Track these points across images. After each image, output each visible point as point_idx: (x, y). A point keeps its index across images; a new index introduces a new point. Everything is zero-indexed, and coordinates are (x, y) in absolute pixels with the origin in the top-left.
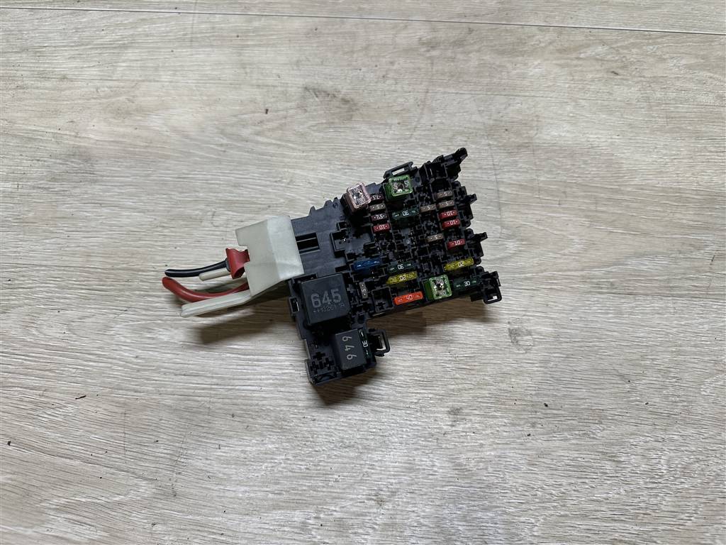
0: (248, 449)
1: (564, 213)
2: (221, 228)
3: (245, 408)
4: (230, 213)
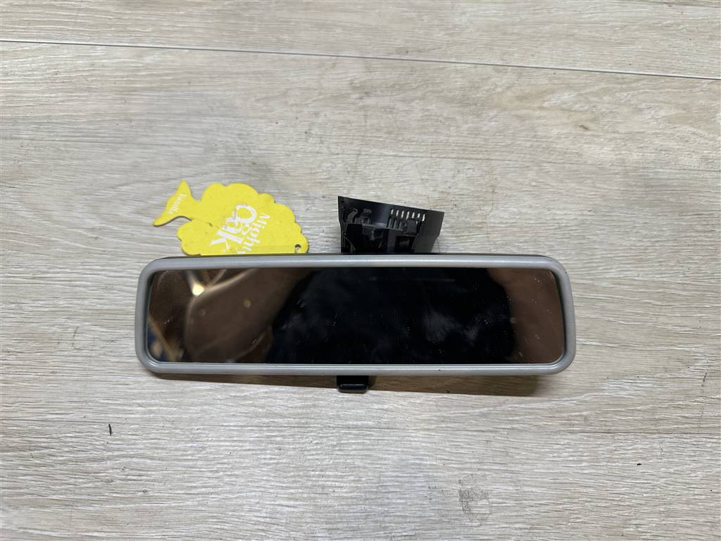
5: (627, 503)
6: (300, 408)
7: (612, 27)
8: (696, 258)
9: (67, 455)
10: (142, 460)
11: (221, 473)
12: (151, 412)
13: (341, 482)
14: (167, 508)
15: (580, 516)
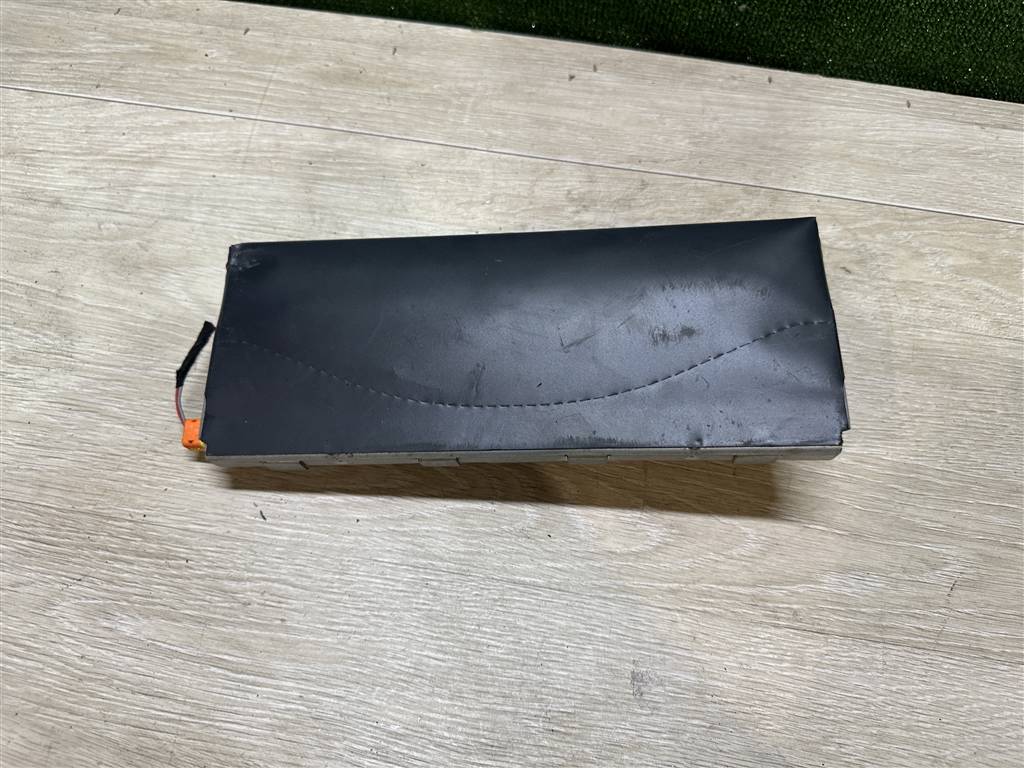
5: (832, 718)
6: (464, 553)
7: (903, 149)
8: (966, 442)
9: (206, 569)
10: (284, 587)
11: (367, 612)
12: (299, 536)
13: (499, 641)
14: (304, 641)
15: (771, 723)
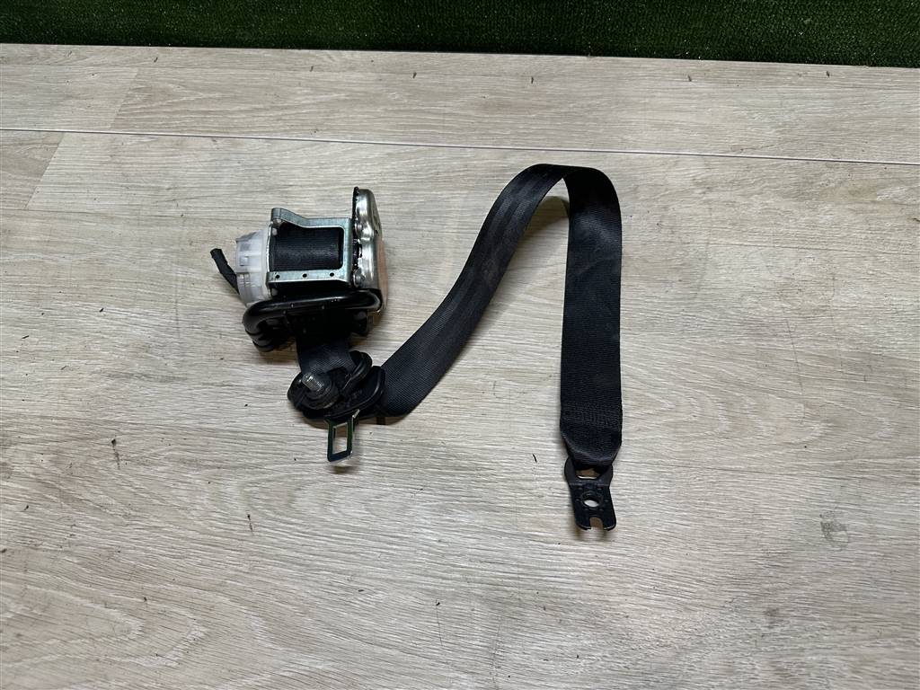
0: (564, 644)
1: (870, 391)
2: (505, 401)
3: (555, 600)
4: (511, 383)
9: (505, 475)
13: (723, 510)
